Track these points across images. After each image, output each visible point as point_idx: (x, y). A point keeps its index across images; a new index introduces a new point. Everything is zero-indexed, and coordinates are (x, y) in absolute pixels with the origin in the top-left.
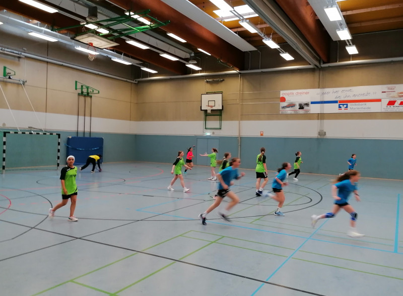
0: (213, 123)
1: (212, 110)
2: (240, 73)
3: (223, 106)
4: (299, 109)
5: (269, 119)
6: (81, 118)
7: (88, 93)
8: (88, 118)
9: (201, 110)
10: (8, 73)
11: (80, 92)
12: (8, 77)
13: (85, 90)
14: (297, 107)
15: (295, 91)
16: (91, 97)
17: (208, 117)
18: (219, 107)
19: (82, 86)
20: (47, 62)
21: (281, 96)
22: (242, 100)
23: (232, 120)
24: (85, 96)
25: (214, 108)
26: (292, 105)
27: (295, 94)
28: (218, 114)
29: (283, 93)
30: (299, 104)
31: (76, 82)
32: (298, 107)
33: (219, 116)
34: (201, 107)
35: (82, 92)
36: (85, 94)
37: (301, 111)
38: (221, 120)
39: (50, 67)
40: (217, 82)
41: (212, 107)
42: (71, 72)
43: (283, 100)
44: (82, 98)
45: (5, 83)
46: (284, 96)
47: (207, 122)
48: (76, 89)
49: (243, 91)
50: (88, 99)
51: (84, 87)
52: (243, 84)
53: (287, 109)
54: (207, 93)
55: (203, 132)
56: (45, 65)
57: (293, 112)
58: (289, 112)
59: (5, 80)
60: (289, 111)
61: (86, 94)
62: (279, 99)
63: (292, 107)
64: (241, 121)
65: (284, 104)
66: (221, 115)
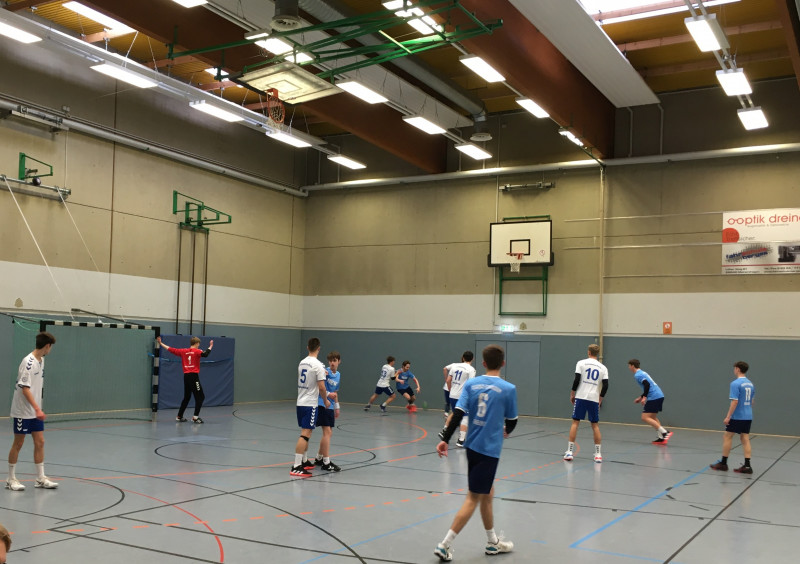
0: (524, 301)
1: (522, 265)
2: (604, 166)
3: (552, 255)
4: (780, 260)
5: (687, 289)
6: (185, 286)
7: (200, 223)
8: (199, 287)
9: (490, 265)
10: (30, 171)
11: (184, 221)
12: (30, 180)
13: (194, 215)
14: (775, 255)
15: (767, 214)
16: (207, 232)
17: (506, 284)
18: (540, 254)
19: (188, 204)
20: (115, 143)
21: (726, 226)
22: (609, 237)
23: (578, 291)
24: (193, 230)
25: (527, 260)
26: (759, 251)
27: (766, 220)
28: (537, 276)
29: (730, 219)
30: (780, 248)
31: (176, 193)
32: (778, 256)
33: (541, 282)
34: (489, 257)
35: (188, 221)
36: (194, 226)
37: (787, 268)
38: (545, 292)
39: (121, 154)
40: (535, 191)
41: (519, 256)
42: (165, 167)
43: (732, 236)
44: (187, 235)
45: (23, 195)
46: (735, 226)
47: (504, 296)
48: (175, 212)
49: (610, 213)
50: (200, 237)
51: (192, 207)
52: (610, 195)
53: (744, 262)
54: (506, 221)
55: (494, 324)
56: (108, 150)
57: (761, 270)
58: (750, 270)
59: (23, 187)
60: (749, 266)
61: (196, 224)
62: (720, 236)
63: (758, 256)
64: (605, 295)
65: (736, 248)
66: (545, 279)
